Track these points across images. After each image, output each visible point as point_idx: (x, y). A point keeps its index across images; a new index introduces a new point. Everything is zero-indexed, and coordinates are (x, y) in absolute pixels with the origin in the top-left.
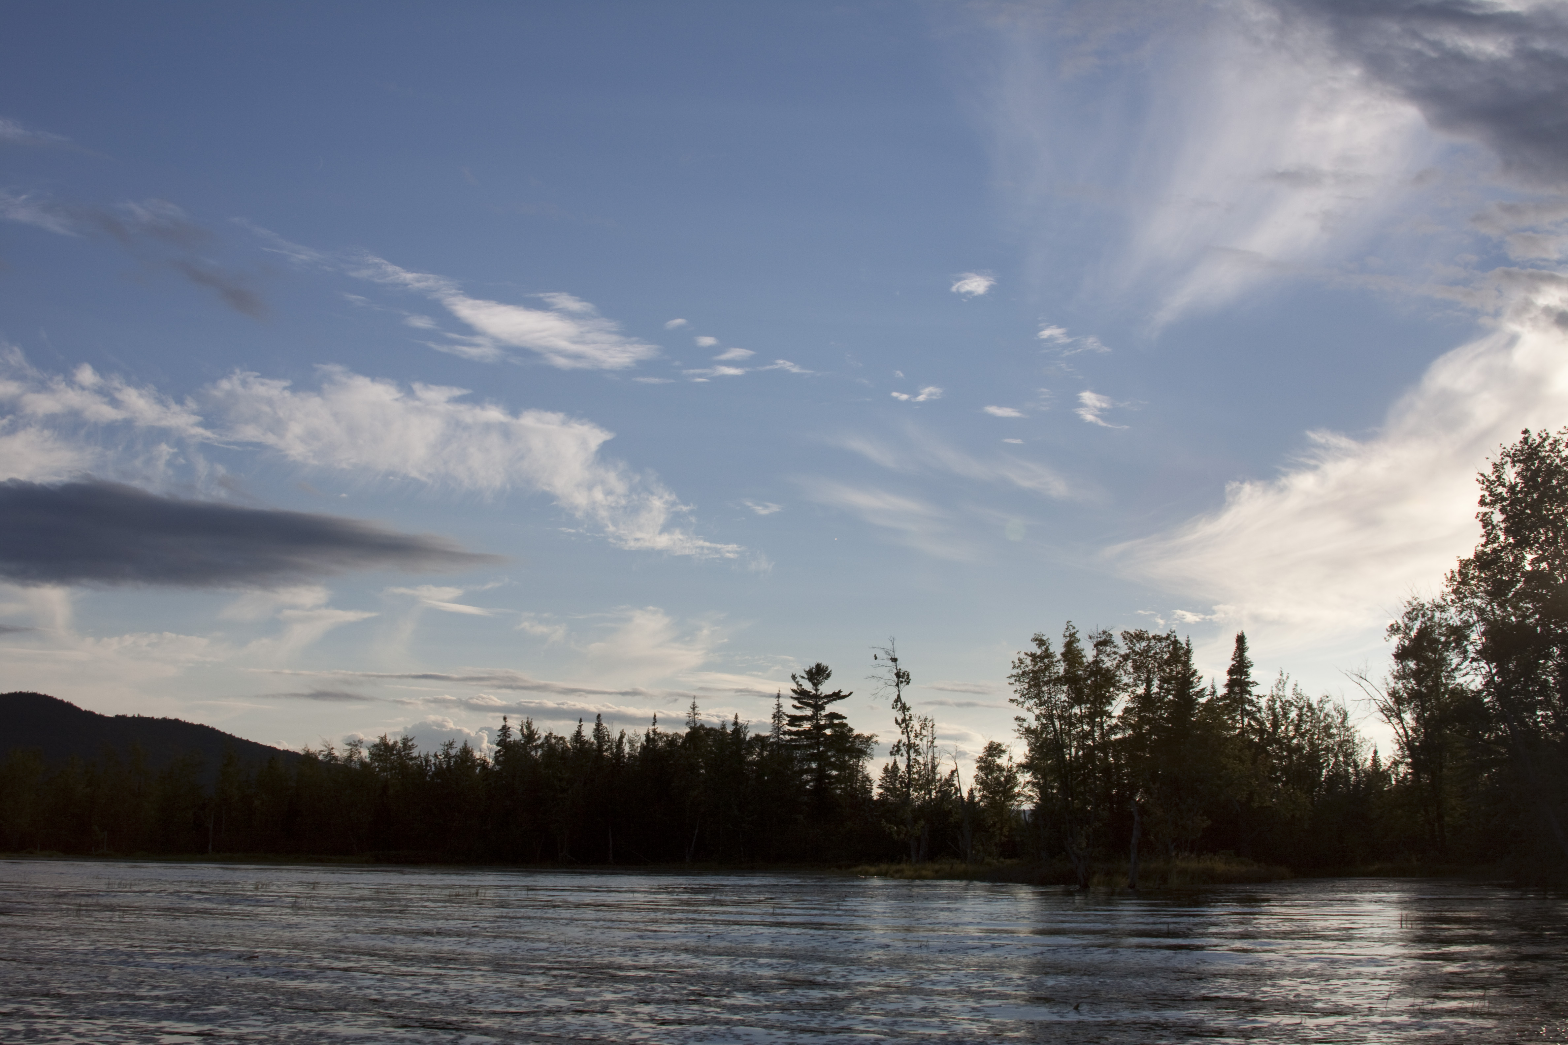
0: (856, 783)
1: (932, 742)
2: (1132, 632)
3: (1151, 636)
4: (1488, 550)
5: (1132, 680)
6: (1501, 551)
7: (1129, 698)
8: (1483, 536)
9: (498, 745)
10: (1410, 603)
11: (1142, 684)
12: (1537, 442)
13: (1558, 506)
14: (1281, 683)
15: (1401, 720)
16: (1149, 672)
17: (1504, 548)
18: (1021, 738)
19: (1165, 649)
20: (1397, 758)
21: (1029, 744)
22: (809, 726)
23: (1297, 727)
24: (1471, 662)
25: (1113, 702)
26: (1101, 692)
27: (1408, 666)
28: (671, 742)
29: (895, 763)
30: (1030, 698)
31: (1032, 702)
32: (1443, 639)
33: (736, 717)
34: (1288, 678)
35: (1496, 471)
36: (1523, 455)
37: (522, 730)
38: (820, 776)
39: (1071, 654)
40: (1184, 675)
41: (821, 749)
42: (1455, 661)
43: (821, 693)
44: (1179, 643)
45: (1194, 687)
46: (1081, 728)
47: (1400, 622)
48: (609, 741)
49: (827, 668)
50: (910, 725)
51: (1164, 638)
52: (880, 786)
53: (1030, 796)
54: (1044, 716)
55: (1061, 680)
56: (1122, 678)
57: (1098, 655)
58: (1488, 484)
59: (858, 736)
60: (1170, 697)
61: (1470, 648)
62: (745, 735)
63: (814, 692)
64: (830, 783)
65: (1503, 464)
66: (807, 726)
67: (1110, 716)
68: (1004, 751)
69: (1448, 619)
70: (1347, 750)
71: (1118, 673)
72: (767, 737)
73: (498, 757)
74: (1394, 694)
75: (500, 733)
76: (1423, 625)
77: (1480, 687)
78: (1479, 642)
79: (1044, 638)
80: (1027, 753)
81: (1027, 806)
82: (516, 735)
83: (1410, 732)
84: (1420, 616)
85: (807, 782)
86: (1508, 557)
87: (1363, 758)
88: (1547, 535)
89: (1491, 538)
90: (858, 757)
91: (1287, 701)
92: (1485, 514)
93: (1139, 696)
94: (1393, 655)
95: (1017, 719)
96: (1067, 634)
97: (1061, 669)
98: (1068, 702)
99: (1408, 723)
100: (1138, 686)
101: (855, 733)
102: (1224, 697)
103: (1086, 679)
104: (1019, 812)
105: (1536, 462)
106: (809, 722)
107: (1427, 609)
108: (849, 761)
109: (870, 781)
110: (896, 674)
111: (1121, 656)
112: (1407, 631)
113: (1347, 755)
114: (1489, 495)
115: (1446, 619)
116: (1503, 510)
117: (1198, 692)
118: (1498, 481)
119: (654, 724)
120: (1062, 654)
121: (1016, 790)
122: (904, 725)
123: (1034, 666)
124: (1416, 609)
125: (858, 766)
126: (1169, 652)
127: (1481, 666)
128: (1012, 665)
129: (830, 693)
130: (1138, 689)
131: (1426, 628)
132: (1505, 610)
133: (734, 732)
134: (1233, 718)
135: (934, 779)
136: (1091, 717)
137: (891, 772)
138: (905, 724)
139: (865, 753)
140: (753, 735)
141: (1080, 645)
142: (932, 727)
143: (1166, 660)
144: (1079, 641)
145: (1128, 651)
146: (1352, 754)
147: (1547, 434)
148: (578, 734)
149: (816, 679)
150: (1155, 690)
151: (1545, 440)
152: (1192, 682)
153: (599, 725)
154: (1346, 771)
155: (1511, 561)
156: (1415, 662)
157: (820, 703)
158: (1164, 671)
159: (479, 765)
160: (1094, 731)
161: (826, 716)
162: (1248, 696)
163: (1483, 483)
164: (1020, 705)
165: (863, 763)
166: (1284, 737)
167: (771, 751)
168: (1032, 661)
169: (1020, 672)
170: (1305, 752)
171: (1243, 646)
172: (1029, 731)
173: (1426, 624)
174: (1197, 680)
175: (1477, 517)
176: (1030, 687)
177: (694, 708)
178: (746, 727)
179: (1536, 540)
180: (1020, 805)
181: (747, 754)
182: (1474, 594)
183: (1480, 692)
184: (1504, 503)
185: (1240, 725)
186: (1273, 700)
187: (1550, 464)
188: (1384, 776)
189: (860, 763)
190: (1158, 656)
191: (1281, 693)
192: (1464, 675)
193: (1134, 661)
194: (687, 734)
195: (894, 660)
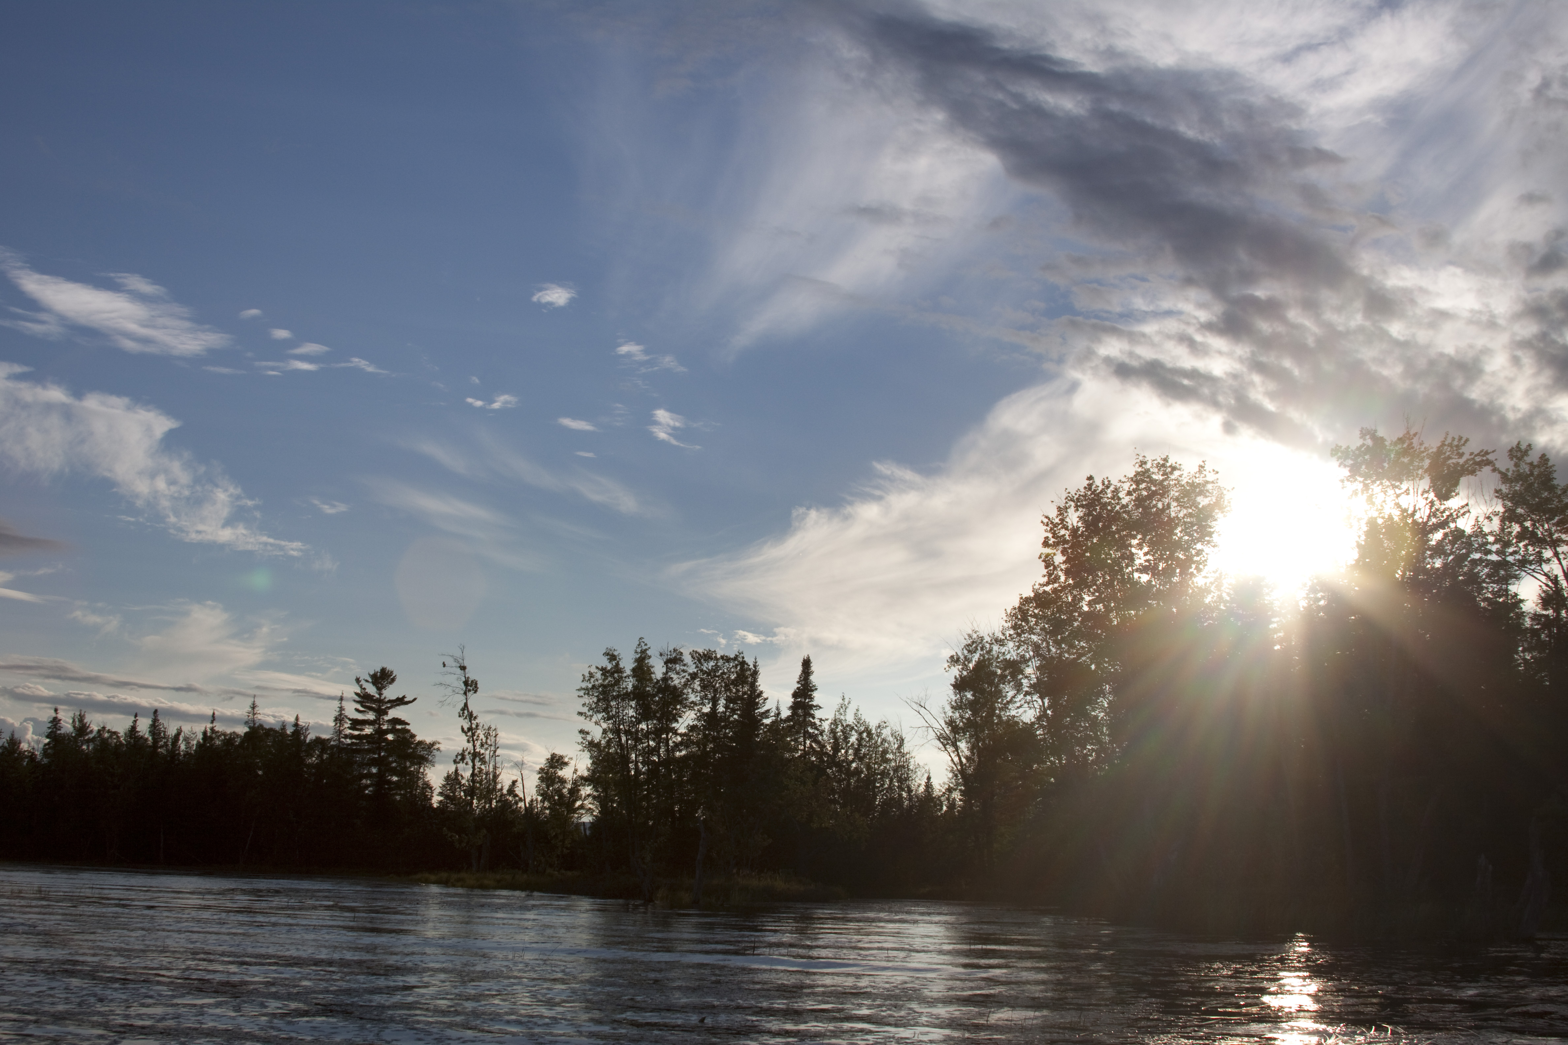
0: (416, 790)
1: (495, 752)
2: (701, 651)
3: (719, 656)
4: (1048, 589)
5: (698, 698)
6: (1061, 591)
7: (695, 716)
8: (1044, 576)
9: (47, 737)
10: (970, 636)
11: (709, 703)
12: (1100, 489)
13: (1117, 551)
14: (843, 708)
15: (957, 749)
16: (715, 691)
17: (1064, 588)
18: (584, 751)
19: (732, 670)
20: (951, 785)
21: (591, 758)
22: (371, 730)
23: (857, 751)
24: (1025, 695)
25: (679, 719)
26: (668, 709)
27: (966, 696)
28: (230, 740)
29: (457, 770)
30: (599, 712)
31: (600, 716)
32: (999, 672)
33: (297, 719)
34: (849, 703)
35: (1060, 515)
36: (1086, 500)
37: (74, 721)
38: (380, 781)
39: (642, 669)
40: (750, 696)
41: (382, 754)
42: (1011, 694)
43: (385, 698)
44: (747, 664)
45: (759, 708)
46: (646, 744)
47: (960, 654)
48: (164, 738)
49: (392, 672)
50: (476, 734)
51: (732, 659)
52: (441, 794)
53: (590, 809)
54: (611, 730)
55: (629, 696)
56: (689, 696)
57: (667, 672)
58: (1052, 526)
59: (420, 743)
60: (736, 717)
61: (1025, 682)
62: (306, 737)
63: (377, 696)
64: (390, 789)
65: (1067, 508)
66: (368, 730)
67: (676, 733)
68: (566, 764)
69: (1006, 653)
70: (902, 774)
71: (685, 691)
72: (328, 740)
73: (47, 749)
74: (951, 723)
75: (50, 725)
76: (982, 658)
77: (1033, 720)
78: (1034, 676)
79: (616, 653)
80: (589, 766)
81: (587, 819)
82: (67, 726)
83: (964, 760)
84: (979, 648)
85: (367, 787)
86: (1067, 597)
87: (916, 784)
88: (1104, 578)
89: (1052, 578)
90: (420, 764)
91: (847, 726)
92: (1047, 555)
93: (704, 714)
94: (951, 685)
95: (581, 732)
96: (639, 650)
97: (629, 684)
98: (636, 718)
99: (962, 751)
100: (705, 705)
101: (418, 739)
102: (788, 719)
103: (654, 696)
104: (579, 824)
105: (1098, 508)
106: (371, 727)
107: (987, 642)
108: (410, 767)
109: (431, 788)
110: (464, 682)
111: (690, 674)
112: (966, 663)
113: (901, 780)
114: (1053, 537)
115: (1004, 653)
116: (1064, 552)
117: (763, 713)
118: (1061, 524)
119: (212, 722)
120: (634, 670)
121: (578, 803)
122: (470, 734)
123: (604, 680)
124: (976, 642)
125: (419, 772)
126: (736, 672)
127: (1034, 699)
128: (582, 678)
129: (394, 698)
130: (704, 707)
131: (984, 660)
132: (1060, 648)
133: (293, 733)
134: (796, 740)
135: (494, 789)
136: (657, 733)
137: (452, 780)
138: (470, 732)
139: (427, 760)
140: (314, 738)
141: (651, 662)
142: (495, 737)
143: (733, 681)
144: (650, 657)
145: (695, 670)
146: (907, 779)
147: (1109, 481)
148: (133, 729)
149: (380, 683)
150: (721, 709)
151: (1108, 487)
152: (758, 703)
153: (155, 720)
154: (900, 795)
155: (1070, 600)
156: (971, 693)
157: (383, 707)
158: (731, 691)
159: (27, 757)
160: (660, 748)
161: (389, 721)
162: (811, 719)
163: (1047, 525)
164: (588, 719)
165: (424, 770)
166: (843, 761)
167: (332, 755)
168: (602, 674)
169: (590, 686)
170: (863, 775)
171: (808, 670)
172: (592, 745)
173: (984, 657)
174: (762, 701)
175: (1040, 557)
176: (599, 700)
177: (254, 707)
178: (307, 729)
179: (1094, 582)
180: (580, 818)
181: (307, 756)
182: (1031, 631)
183: (1033, 724)
184: (1066, 546)
185: (802, 747)
186: (835, 722)
187: (1111, 511)
188: (937, 802)
189: (422, 770)
190: (725, 676)
191: (842, 717)
192: (1018, 708)
193: (702, 680)
194: (246, 734)
195: (463, 668)
